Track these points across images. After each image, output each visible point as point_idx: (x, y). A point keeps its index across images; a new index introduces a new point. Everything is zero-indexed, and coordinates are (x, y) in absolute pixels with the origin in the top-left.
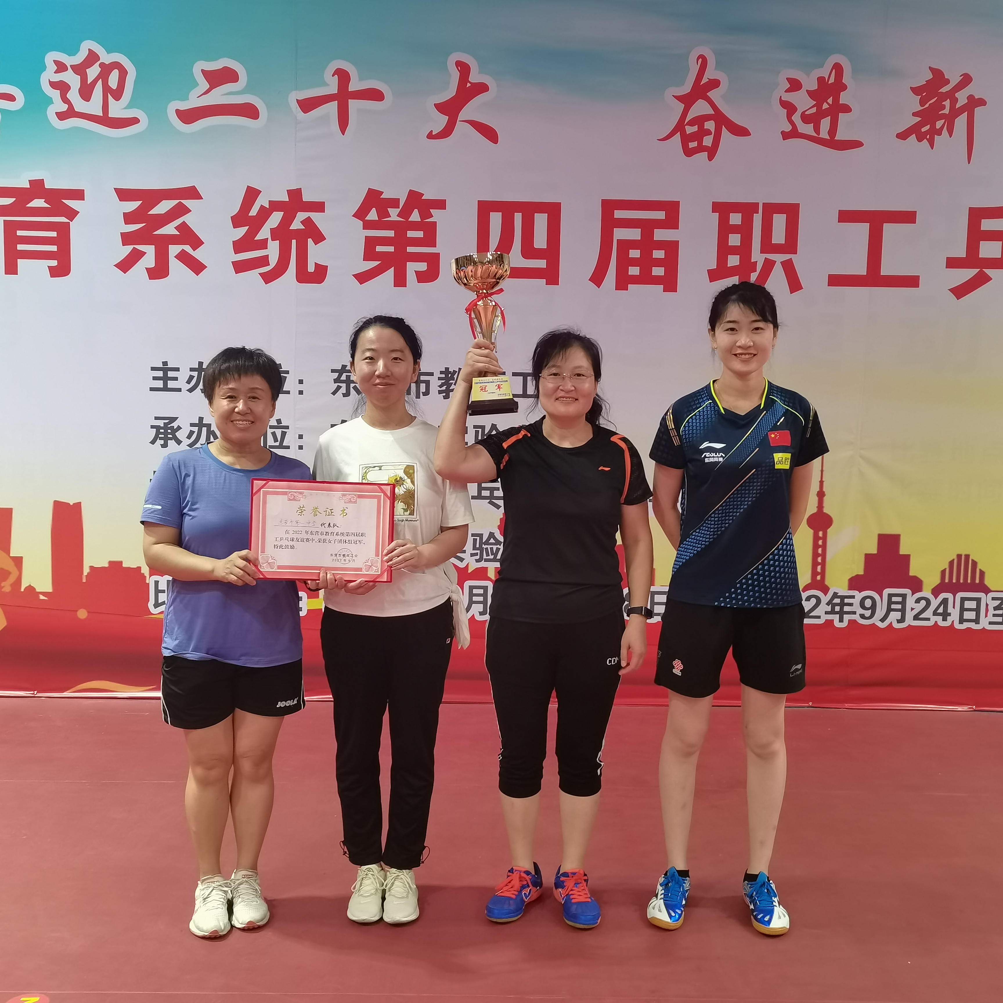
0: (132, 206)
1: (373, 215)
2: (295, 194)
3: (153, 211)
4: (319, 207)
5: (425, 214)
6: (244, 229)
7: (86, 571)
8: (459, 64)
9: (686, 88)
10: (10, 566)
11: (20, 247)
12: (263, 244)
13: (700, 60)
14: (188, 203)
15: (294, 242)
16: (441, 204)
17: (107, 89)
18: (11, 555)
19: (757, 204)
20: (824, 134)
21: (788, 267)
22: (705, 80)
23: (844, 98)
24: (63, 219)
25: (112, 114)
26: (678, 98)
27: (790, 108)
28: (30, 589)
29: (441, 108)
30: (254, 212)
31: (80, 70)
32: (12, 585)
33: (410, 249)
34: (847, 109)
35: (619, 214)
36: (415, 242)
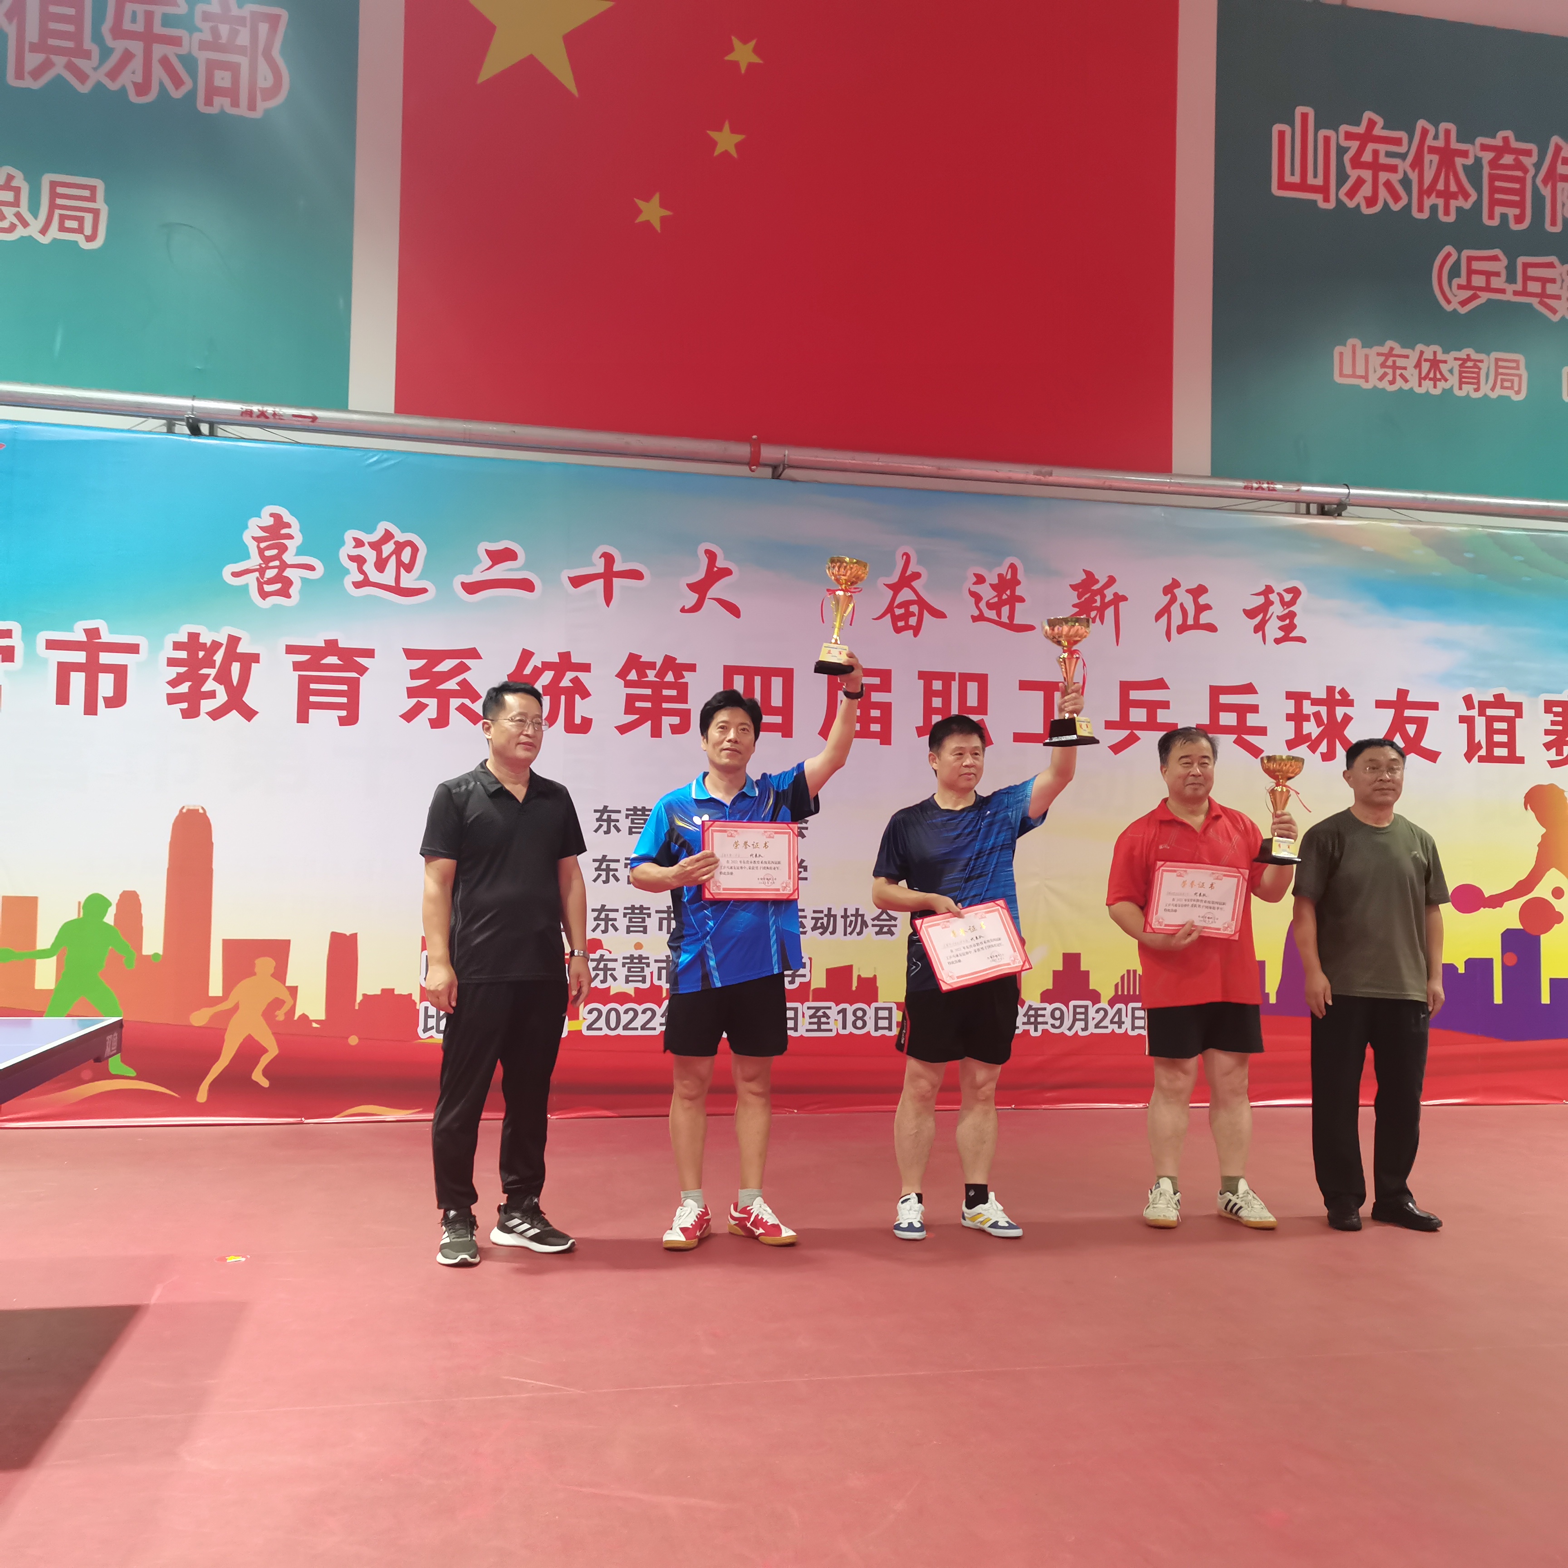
0: (418, 664)
1: (633, 676)
2: (565, 657)
3: (437, 669)
4: (586, 668)
5: (678, 675)
7: (359, 998)
8: (708, 552)
9: (894, 578)
10: (286, 996)
11: (313, 699)
13: (905, 557)
14: (468, 662)
15: (563, 698)
16: (692, 668)
17: (400, 563)
18: (288, 984)
19: (954, 674)
20: (1005, 619)
22: (909, 573)
23: (1019, 591)
24: (354, 675)
25: (403, 584)
26: (889, 586)
27: (977, 598)
28: (304, 1017)
29: (692, 587)
30: (529, 668)
31: (376, 546)
32: (286, 1014)
33: (665, 705)
34: (1022, 600)
36: (670, 699)
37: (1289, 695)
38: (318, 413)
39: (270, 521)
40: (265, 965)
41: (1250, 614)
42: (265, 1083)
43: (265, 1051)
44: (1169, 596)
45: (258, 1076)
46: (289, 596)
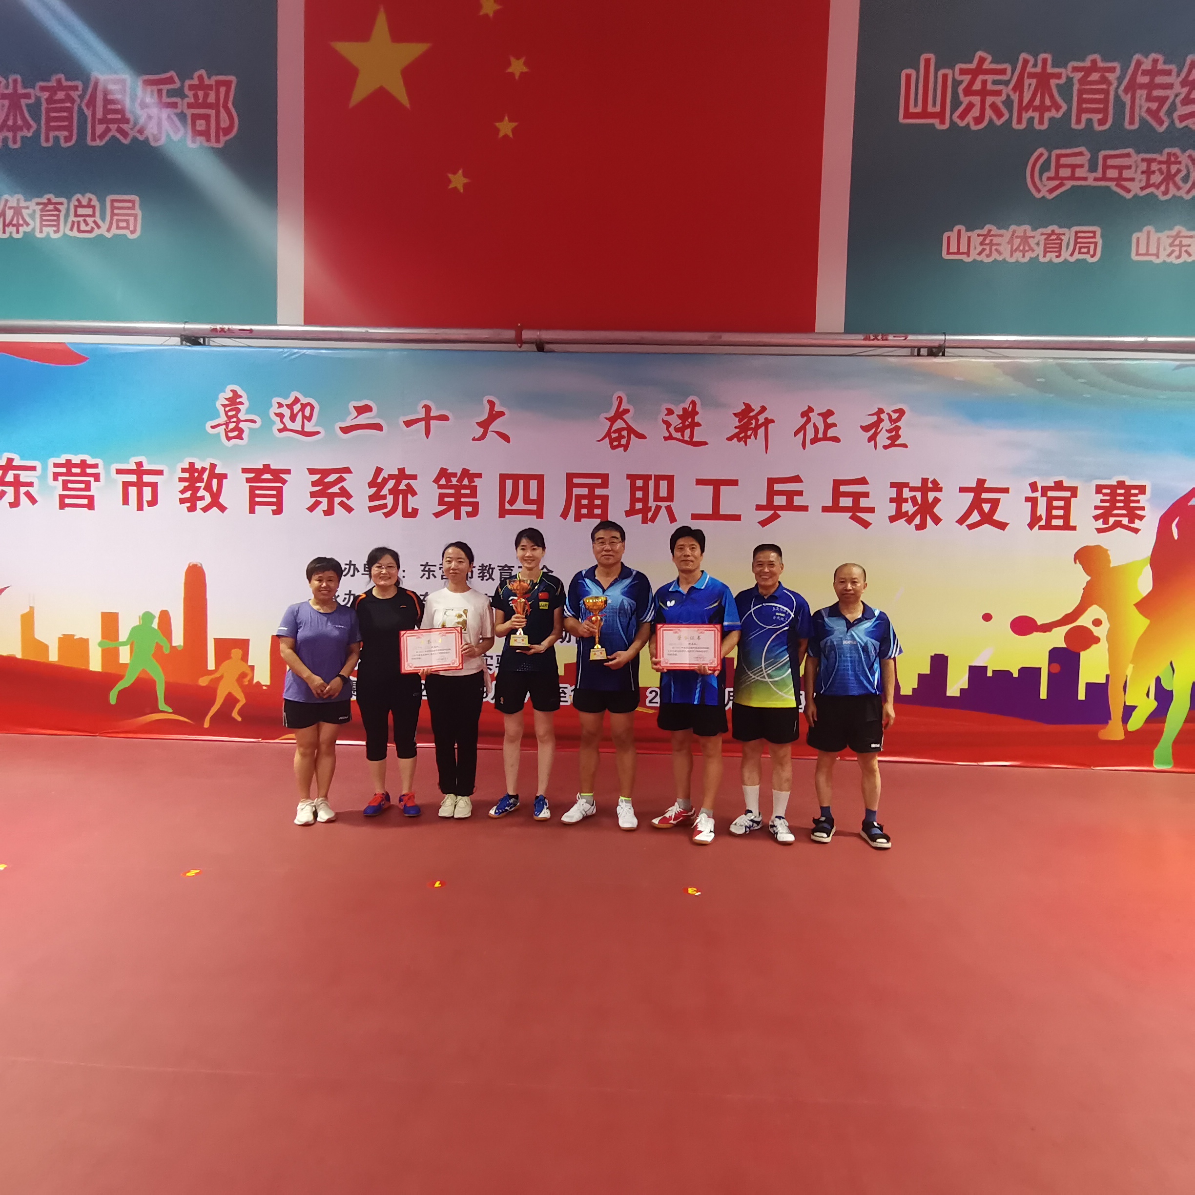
0: (316, 477)
1: (443, 481)
2: (402, 471)
3: (326, 480)
4: (414, 477)
5: (471, 481)
6: (375, 489)
8: (490, 402)
9: (612, 413)
10: (248, 671)
11: (257, 499)
12: (384, 497)
13: (619, 399)
14: (344, 475)
15: (401, 496)
16: (479, 476)
17: (304, 417)
18: (249, 664)
19: (651, 475)
20: (687, 438)
21: (669, 510)
22: (621, 409)
23: (697, 419)
24: (280, 485)
25: (306, 430)
26: (608, 419)
27: (668, 424)
28: (258, 683)
29: (479, 424)
30: (379, 480)
31: (290, 407)
32: (249, 681)
33: (463, 500)
34: (699, 425)
35: (576, 481)
36: (466, 496)
37: (893, 485)
38: (254, 327)
39: (231, 395)
40: (236, 653)
41: (865, 429)
42: (239, 719)
43: (237, 701)
44: (806, 418)
45: (235, 714)
46: (242, 439)
